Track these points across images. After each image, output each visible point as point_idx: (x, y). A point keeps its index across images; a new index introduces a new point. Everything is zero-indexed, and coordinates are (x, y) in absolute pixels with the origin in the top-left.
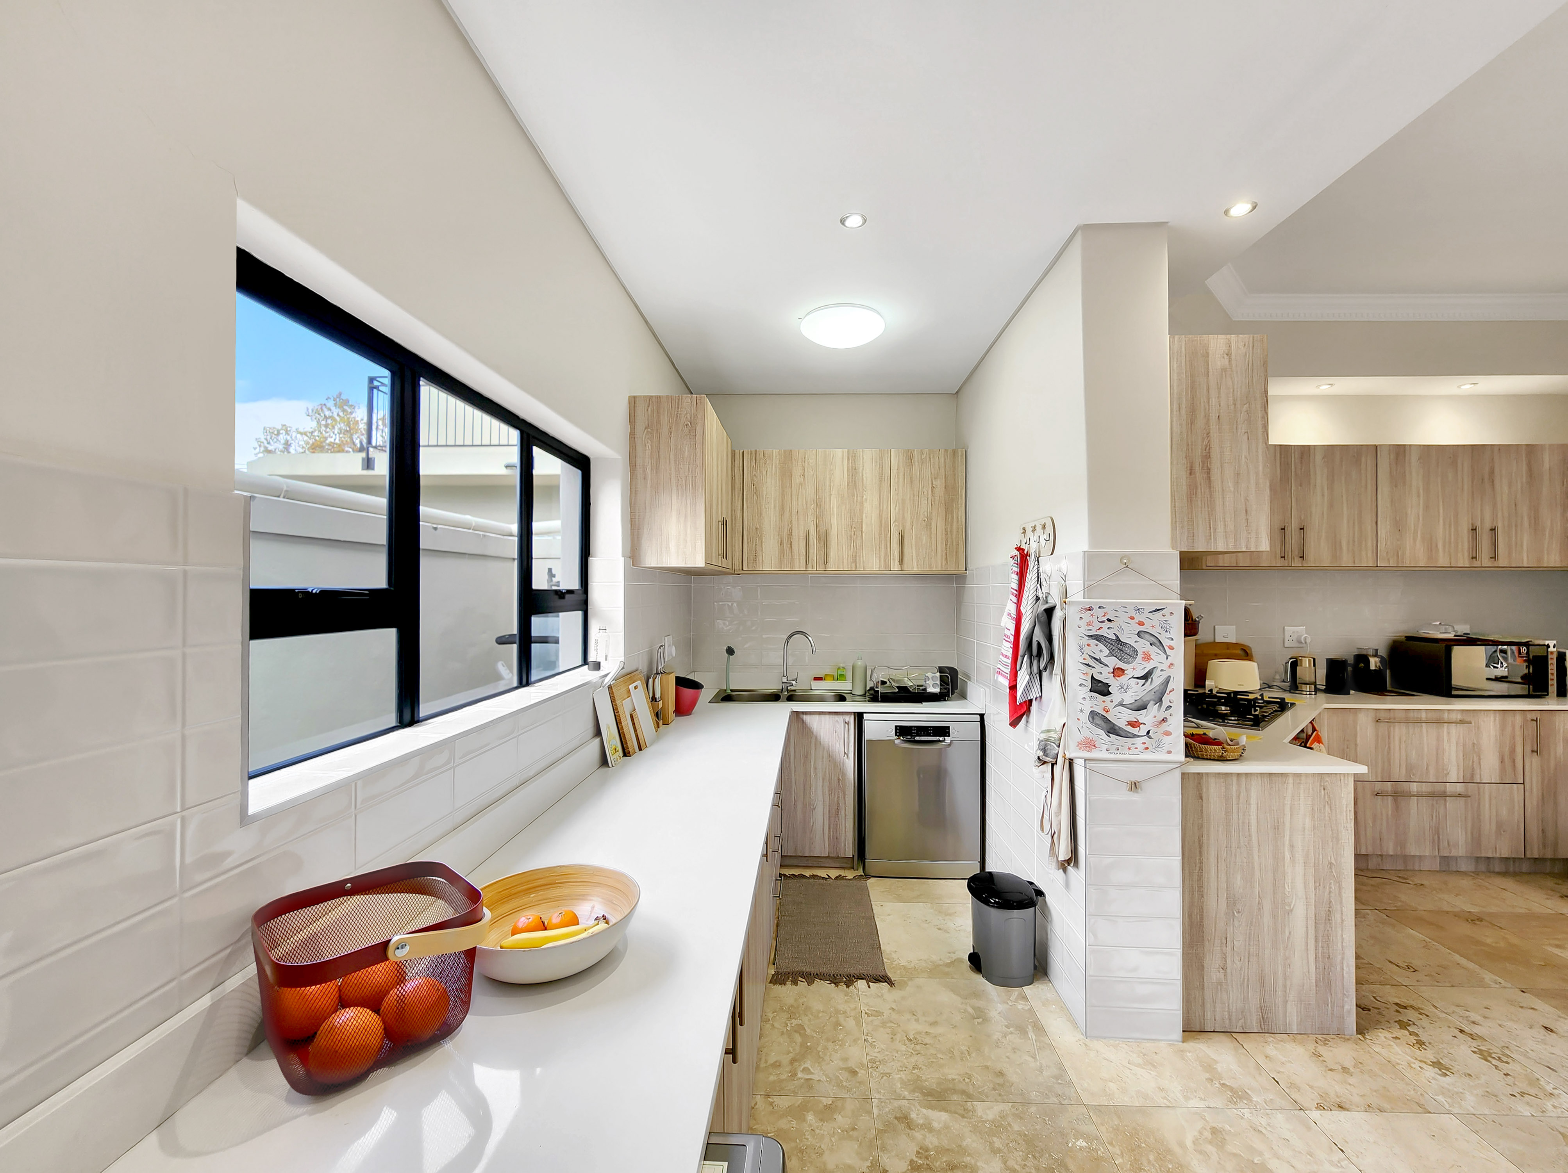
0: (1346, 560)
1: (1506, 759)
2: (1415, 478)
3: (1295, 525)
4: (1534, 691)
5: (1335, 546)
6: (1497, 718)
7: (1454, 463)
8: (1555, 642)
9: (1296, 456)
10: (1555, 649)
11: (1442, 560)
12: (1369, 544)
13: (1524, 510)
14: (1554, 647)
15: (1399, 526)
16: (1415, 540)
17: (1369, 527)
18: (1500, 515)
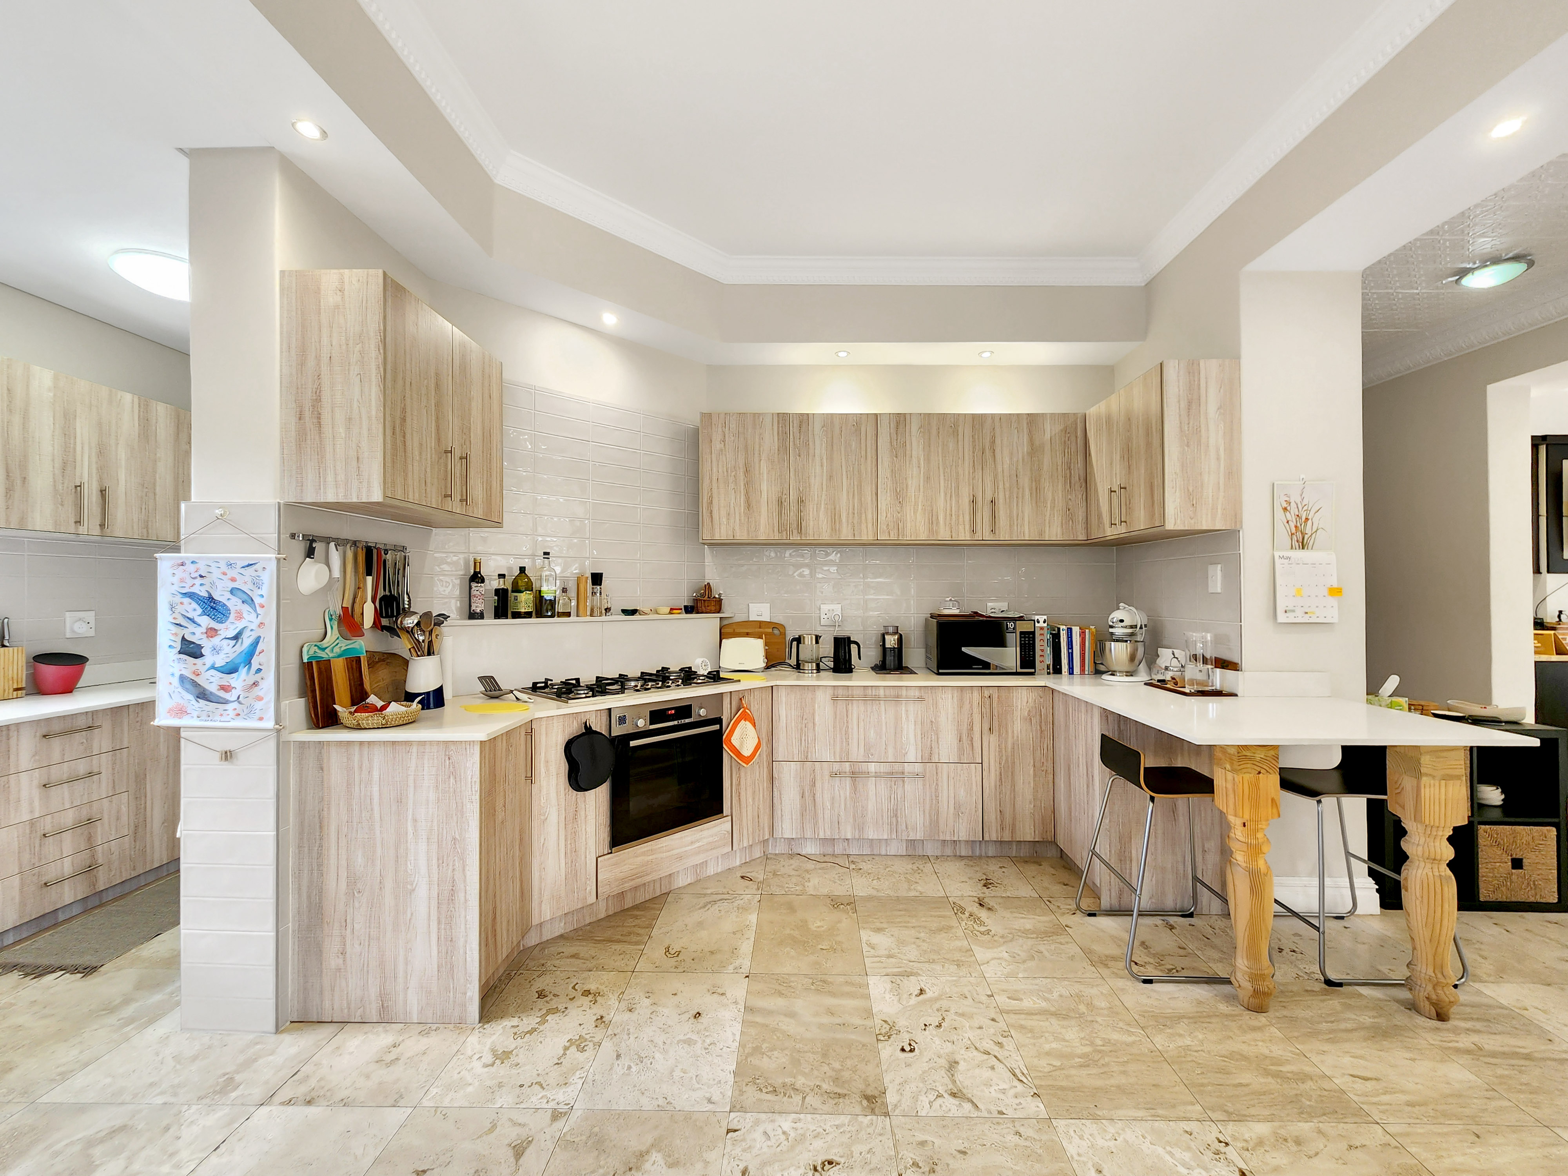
0: (846, 534)
1: (964, 738)
2: (916, 447)
3: (793, 497)
4: (1021, 668)
5: (835, 519)
6: (955, 695)
7: (955, 432)
8: (1045, 617)
9: (795, 425)
10: (1045, 625)
11: (944, 534)
12: (870, 516)
13: (1025, 481)
14: (1044, 622)
15: (899, 497)
16: (915, 512)
17: (869, 497)
18: (1001, 486)
